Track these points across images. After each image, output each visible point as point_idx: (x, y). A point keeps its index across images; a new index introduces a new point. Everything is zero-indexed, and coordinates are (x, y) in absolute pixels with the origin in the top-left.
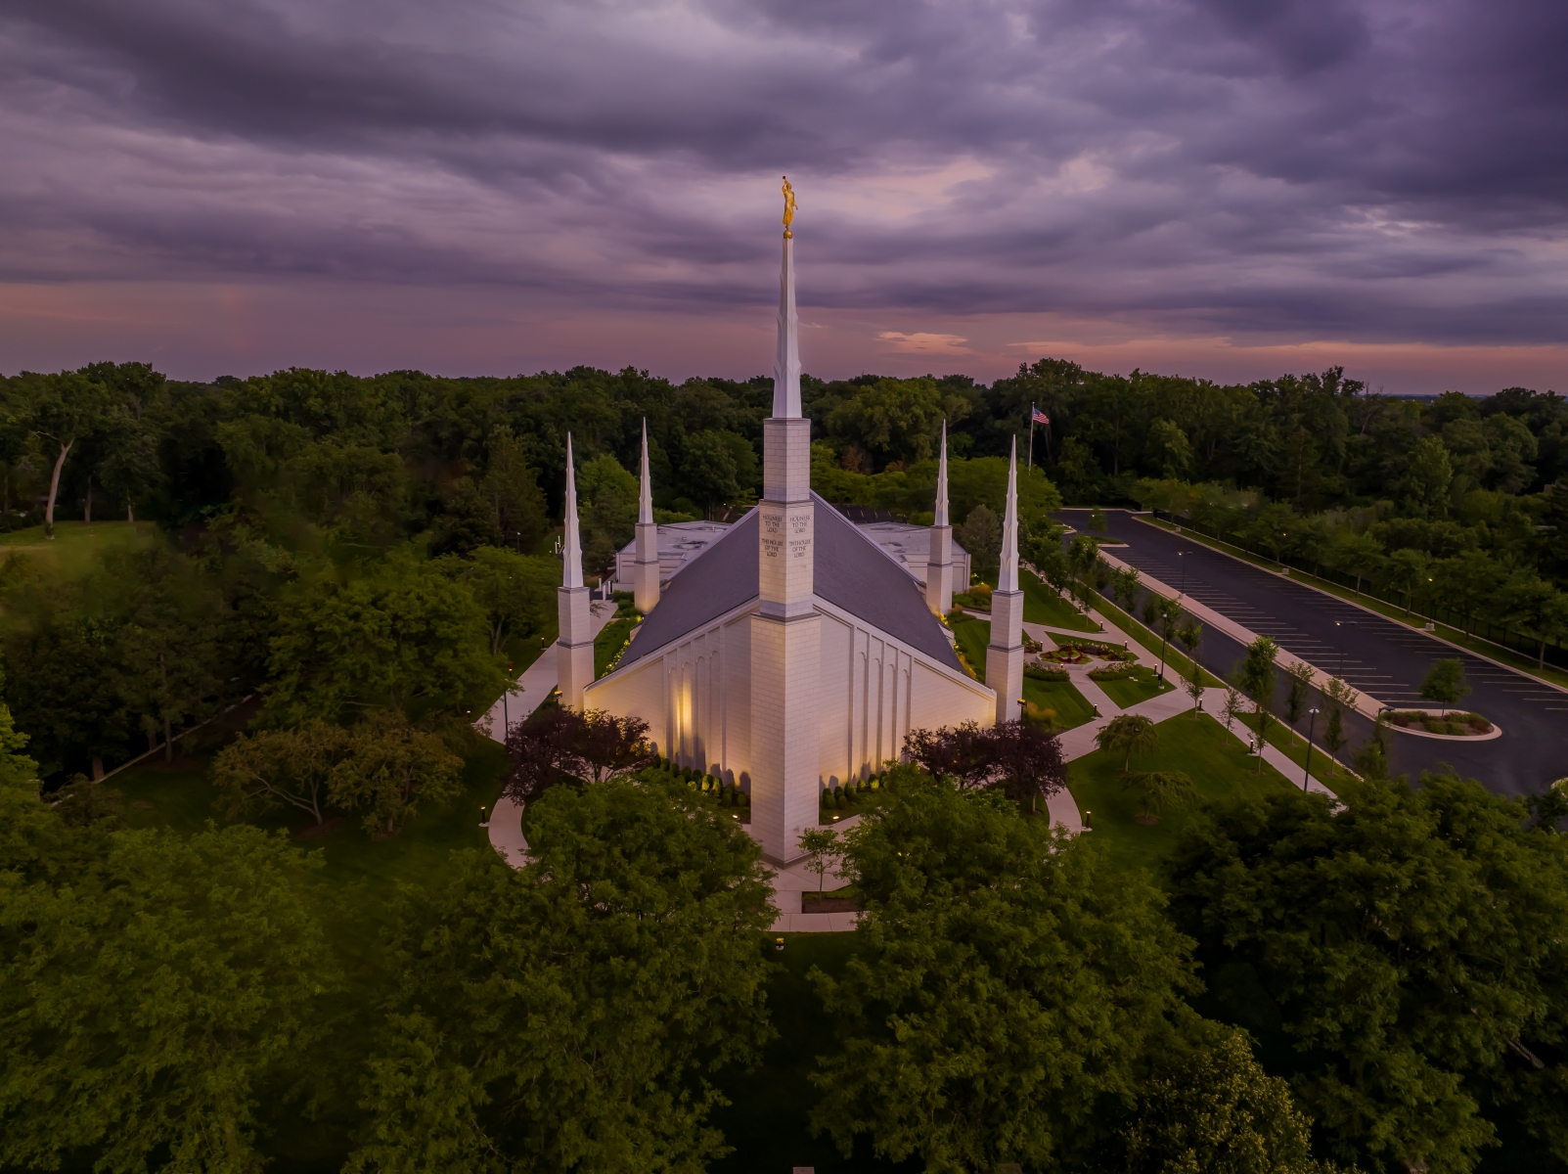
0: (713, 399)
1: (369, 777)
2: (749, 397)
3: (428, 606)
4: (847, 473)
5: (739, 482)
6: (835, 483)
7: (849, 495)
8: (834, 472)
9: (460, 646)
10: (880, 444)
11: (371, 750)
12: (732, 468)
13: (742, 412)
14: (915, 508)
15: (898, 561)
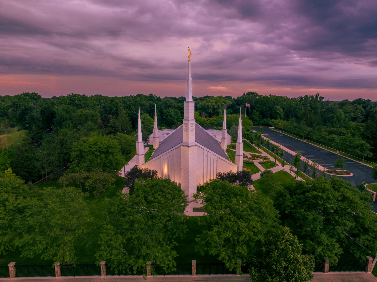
0: (171, 101)
1: (94, 183)
2: (179, 101)
3: (107, 145)
4: (202, 118)
5: (177, 120)
6: (200, 120)
7: (203, 123)
8: (200, 118)
9: (115, 154)
10: (210, 112)
11: (95, 177)
12: (175, 117)
13: (178, 104)
14: (218, 126)
15: (214, 137)
